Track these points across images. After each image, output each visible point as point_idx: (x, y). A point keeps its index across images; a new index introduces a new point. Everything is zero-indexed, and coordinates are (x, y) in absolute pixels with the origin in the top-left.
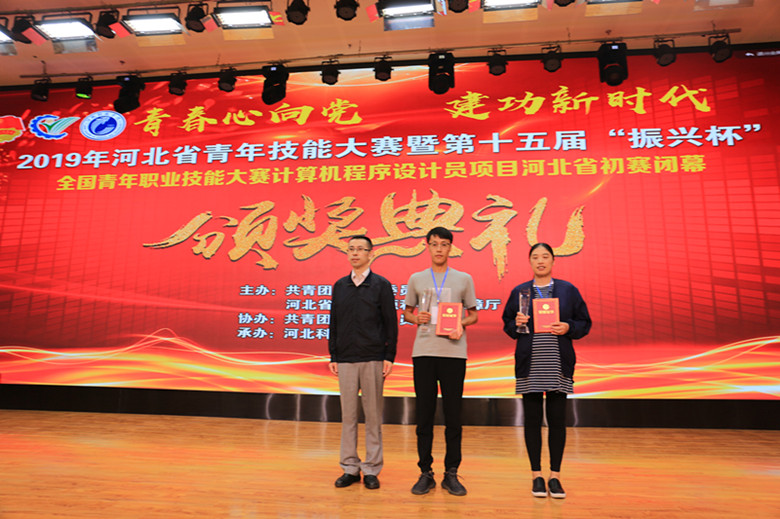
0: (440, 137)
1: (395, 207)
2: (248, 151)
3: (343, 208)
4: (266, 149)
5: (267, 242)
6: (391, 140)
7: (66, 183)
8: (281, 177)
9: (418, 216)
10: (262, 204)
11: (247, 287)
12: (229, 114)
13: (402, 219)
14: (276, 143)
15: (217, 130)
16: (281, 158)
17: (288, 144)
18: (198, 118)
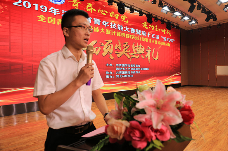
0: (141, 31)
1: (135, 46)
2: (105, 23)
3: (126, 45)
4: (109, 24)
5: (111, 52)
6: (134, 29)
7: (42, 18)
8: (113, 33)
9: (138, 49)
10: (109, 40)
11: (107, 64)
12: (99, 9)
13: (136, 49)
14: (111, 23)
15: (96, 13)
16: (113, 28)
17: (114, 24)
18: (90, 7)
